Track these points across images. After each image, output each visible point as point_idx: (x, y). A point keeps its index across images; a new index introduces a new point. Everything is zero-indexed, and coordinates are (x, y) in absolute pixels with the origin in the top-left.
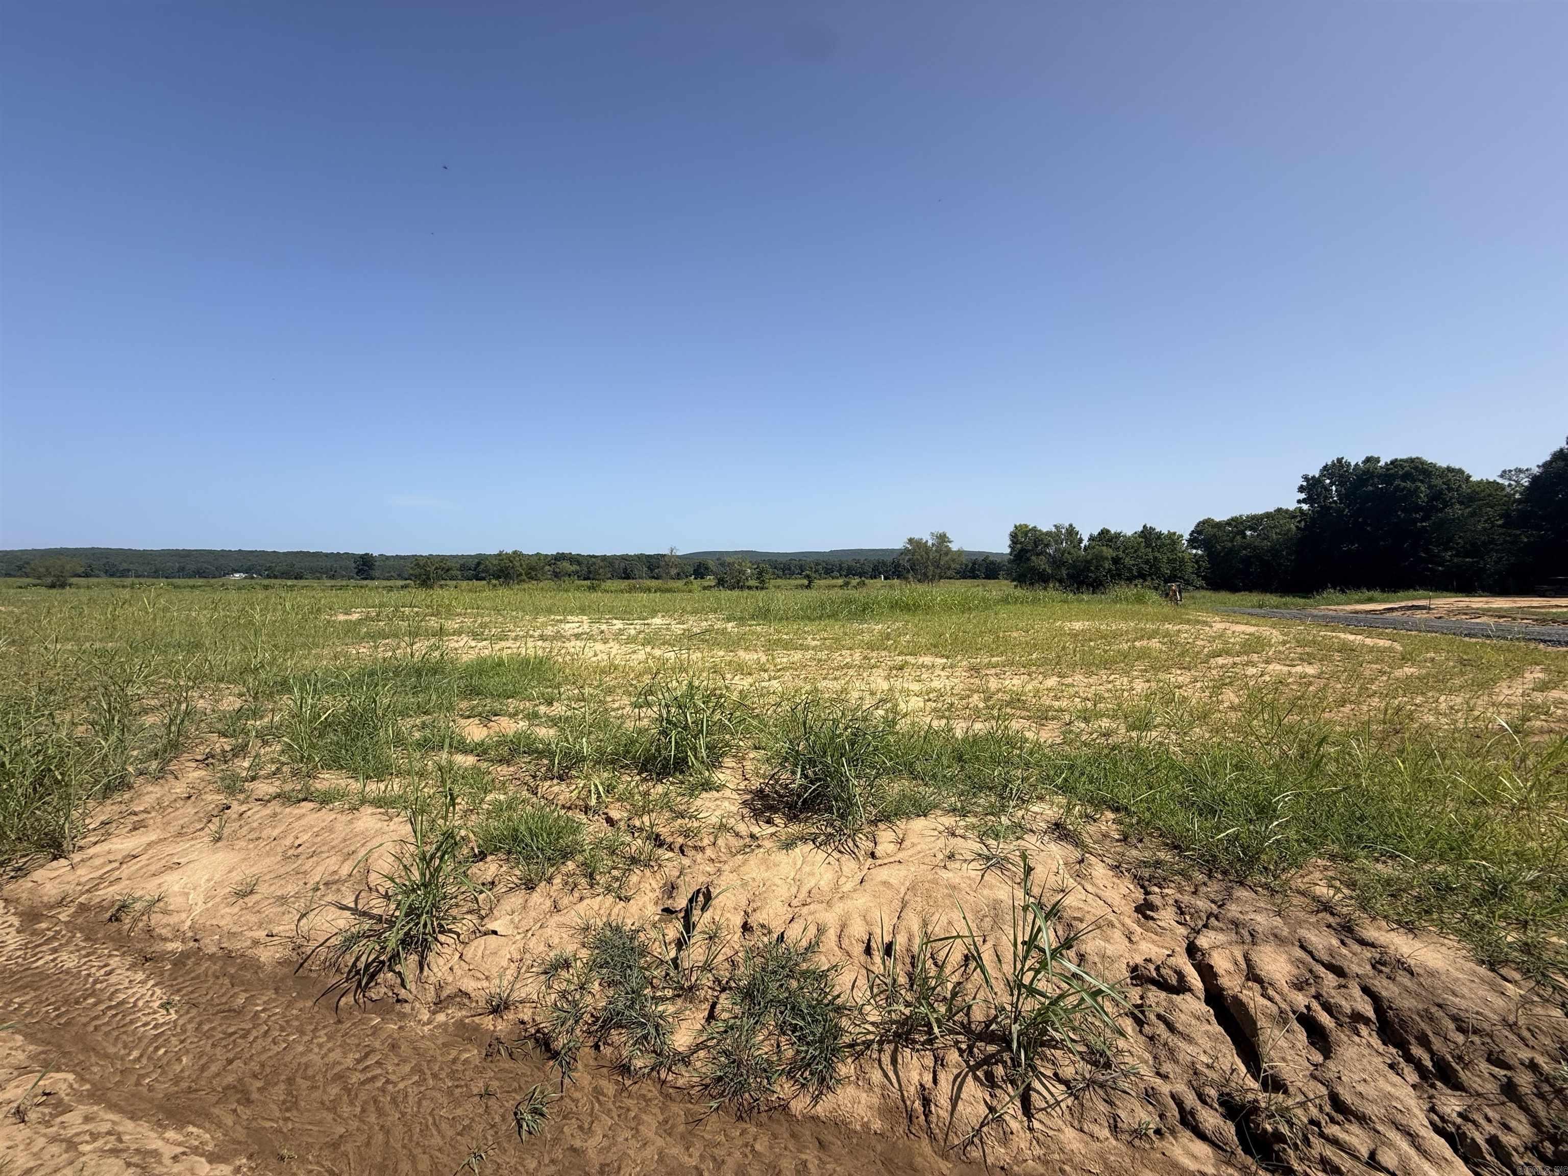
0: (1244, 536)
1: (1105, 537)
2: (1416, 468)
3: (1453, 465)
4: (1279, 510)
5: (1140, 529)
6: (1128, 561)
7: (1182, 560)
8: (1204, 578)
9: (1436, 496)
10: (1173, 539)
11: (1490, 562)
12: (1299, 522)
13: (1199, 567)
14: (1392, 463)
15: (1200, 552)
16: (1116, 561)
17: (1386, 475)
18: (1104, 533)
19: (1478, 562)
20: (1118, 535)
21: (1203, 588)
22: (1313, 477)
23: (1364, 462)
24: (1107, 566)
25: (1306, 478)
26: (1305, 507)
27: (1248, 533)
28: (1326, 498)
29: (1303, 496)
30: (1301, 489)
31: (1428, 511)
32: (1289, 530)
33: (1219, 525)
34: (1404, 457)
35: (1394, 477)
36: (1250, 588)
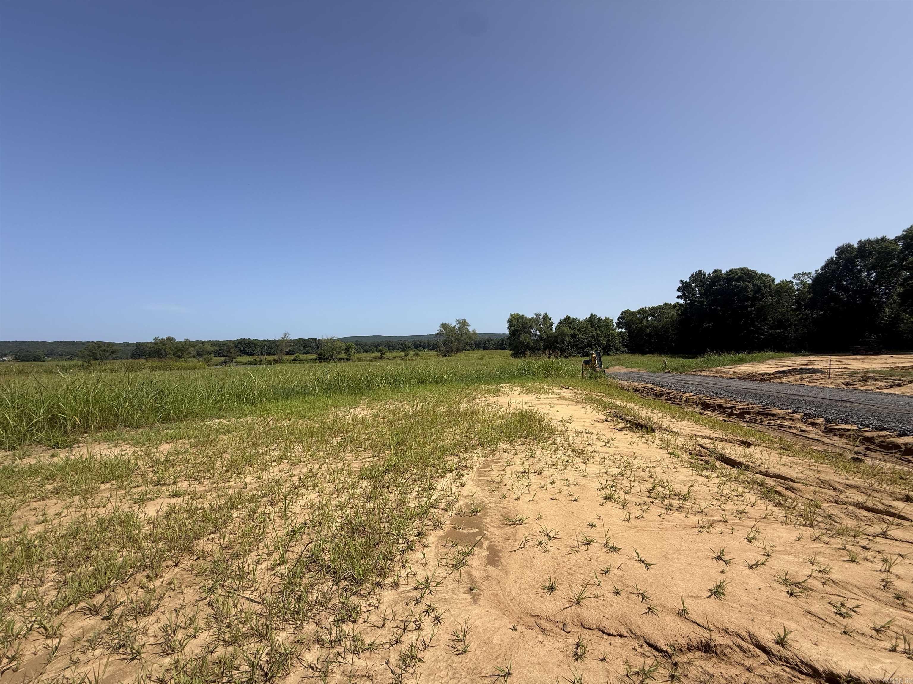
0: (648, 320)
1: (568, 322)
2: (745, 273)
3: (764, 273)
4: (666, 304)
5: (589, 316)
6: (581, 336)
7: (613, 336)
8: (626, 346)
9: (758, 290)
10: (608, 321)
11: (791, 333)
12: (678, 310)
13: (623, 339)
14: (730, 271)
15: (623, 330)
16: (573, 336)
17: (727, 279)
18: (567, 318)
19: (784, 332)
20: (575, 320)
21: (626, 352)
22: (686, 282)
23: (713, 273)
24: (567, 339)
25: (682, 282)
26: (681, 301)
27: (650, 318)
28: (693, 295)
29: (680, 294)
30: (679, 289)
31: (754, 300)
32: (673, 315)
33: (633, 314)
34: (737, 267)
35: (732, 279)
36: (652, 352)
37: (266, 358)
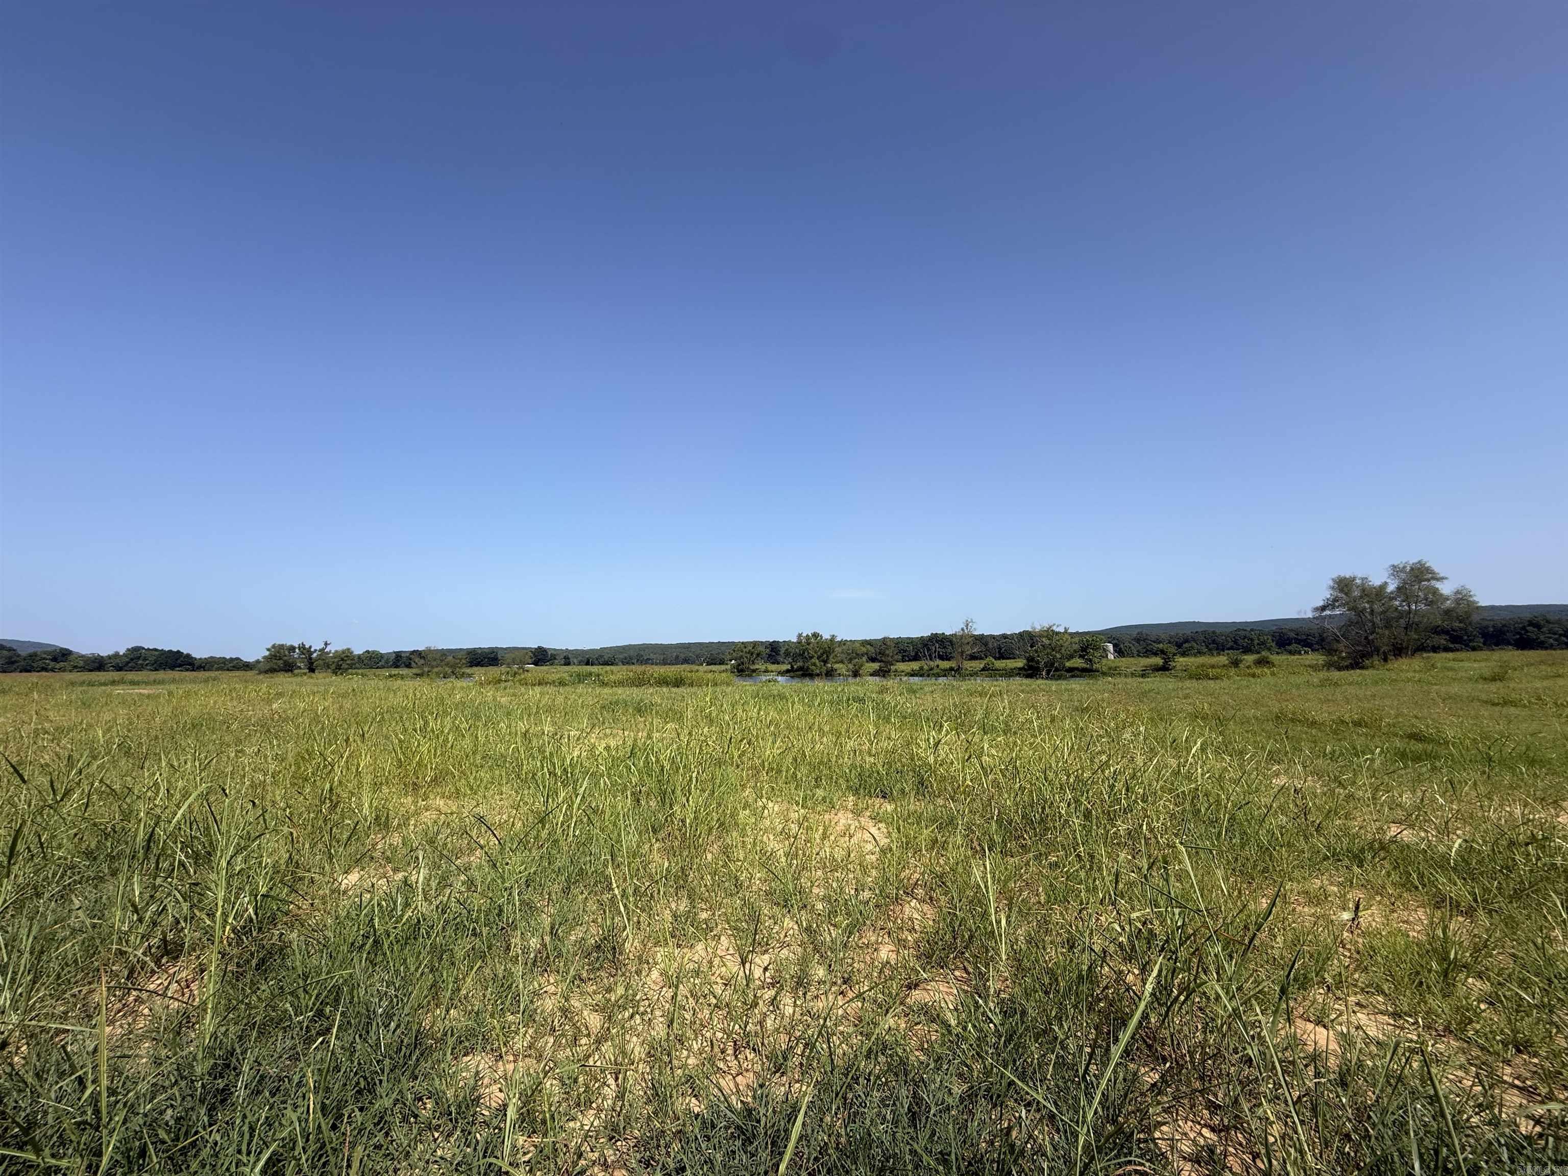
37: (938, 666)
